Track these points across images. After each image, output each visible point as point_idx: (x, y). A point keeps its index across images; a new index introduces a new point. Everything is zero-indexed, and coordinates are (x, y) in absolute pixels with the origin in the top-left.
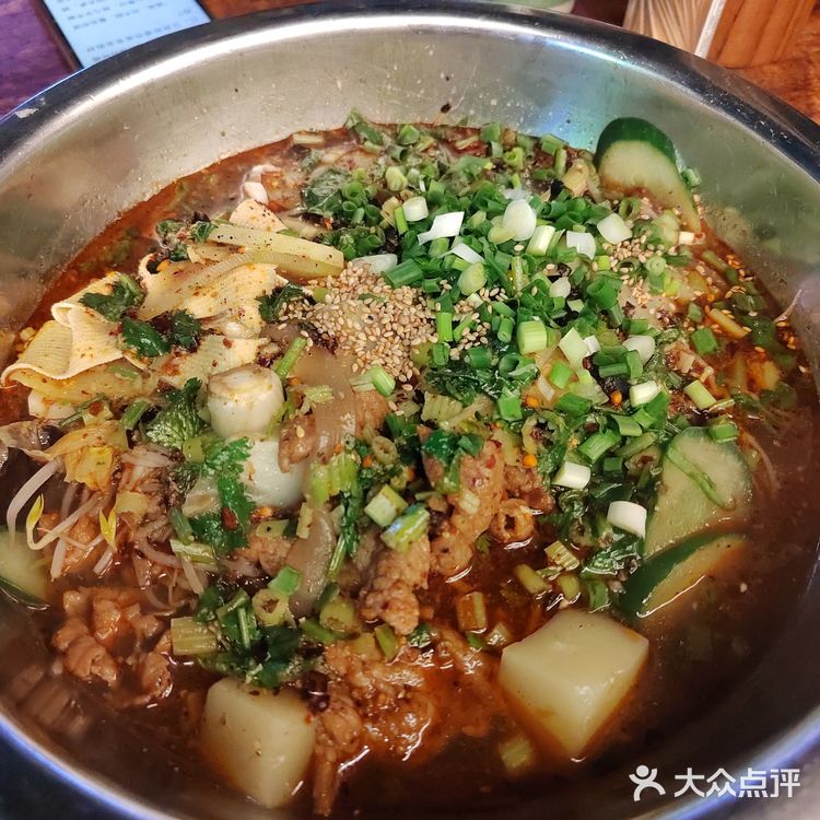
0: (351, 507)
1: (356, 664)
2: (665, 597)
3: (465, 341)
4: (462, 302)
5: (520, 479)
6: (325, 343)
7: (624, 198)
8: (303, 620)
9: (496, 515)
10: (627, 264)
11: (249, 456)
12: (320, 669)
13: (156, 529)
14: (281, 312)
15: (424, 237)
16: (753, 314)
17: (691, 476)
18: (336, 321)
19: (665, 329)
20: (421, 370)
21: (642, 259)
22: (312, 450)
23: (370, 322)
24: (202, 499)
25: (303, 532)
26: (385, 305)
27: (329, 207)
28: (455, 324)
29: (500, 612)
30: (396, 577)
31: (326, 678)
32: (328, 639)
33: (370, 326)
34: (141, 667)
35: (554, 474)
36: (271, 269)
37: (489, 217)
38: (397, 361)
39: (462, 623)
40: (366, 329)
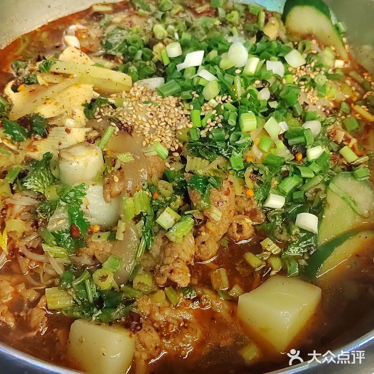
0: (148, 221)
1: (155, 308)
3: (209, 126)
4: (205, 104)
5: (244, 204)
6: (126, 129)
7: (301, 41)
8: (122, 286)
9: (231, 225)
10: (303, 79)
11: (86, 194)
12: (135, 310)
13: (31, 239)
14: (96, 114)
15: (180, 66)
17: (343, 198)
18: (132, 117)
19: (328, 117)
20: (184, 144)
21: (312, 76)
22: (123, 189)
23: (151, 117)
24: (59, 221)
25: (120, 237)
26: (159, 107)
27: (120, 50)
28: (202, 117)
29: (237, 280)
30: (176, 257)
31: (139, 316)
32: (138, 295)
33: (152, 119)
34: (29, 317)
35: (264, 201)
36: (90, 87)
37: (220, 53)
38: (169, 139)
39: (215, 286)
40: (150, 121)
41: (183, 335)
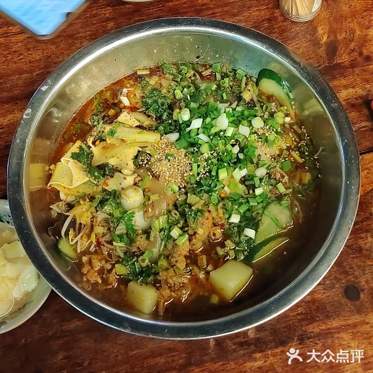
0: (166, 232)
1: (169, 277)
2: (259, 257)
3: (201, 173)
4: (201, 156)
5: (218, 220)
6: (156, 177)
7: (266, 102)
8: (153, 264)
9: (210, 233)
10: (261, 138)
11: (134, 216)
12: (159, 278)
13: (107, 238)
15: (188, 129)
16: (307, 154)
17: (271, 218)
18: (159, 169)
20: (187, 183)
21: (267, 135)
22: (154, 215)
23: (170, 167)
24: (121, 229)
25: (152, 239)
26: (175, 158)
27: (153, 110)
28: (199, 166)
29: (211, 262)
30: (179, 253)
31: (160, 281)
32: (161, 270)
33: (170, 169)
34: (108, 278)
35: (228, 219)
37: (212, 120)
38: (179, 180)
39: (199, 265)
40: (169, 170)
41: (181, 290)
